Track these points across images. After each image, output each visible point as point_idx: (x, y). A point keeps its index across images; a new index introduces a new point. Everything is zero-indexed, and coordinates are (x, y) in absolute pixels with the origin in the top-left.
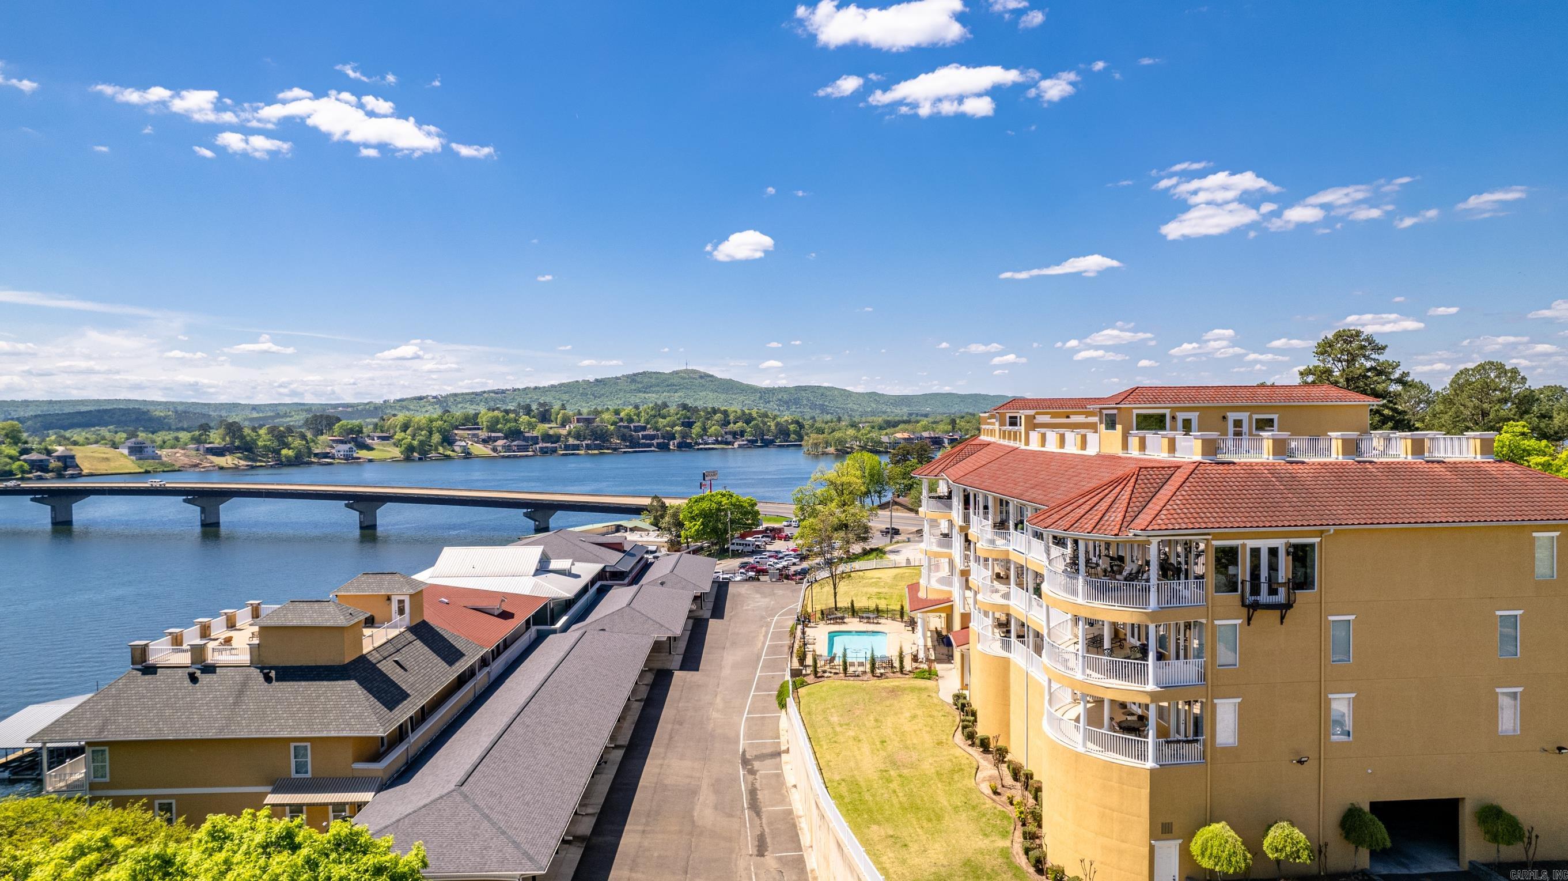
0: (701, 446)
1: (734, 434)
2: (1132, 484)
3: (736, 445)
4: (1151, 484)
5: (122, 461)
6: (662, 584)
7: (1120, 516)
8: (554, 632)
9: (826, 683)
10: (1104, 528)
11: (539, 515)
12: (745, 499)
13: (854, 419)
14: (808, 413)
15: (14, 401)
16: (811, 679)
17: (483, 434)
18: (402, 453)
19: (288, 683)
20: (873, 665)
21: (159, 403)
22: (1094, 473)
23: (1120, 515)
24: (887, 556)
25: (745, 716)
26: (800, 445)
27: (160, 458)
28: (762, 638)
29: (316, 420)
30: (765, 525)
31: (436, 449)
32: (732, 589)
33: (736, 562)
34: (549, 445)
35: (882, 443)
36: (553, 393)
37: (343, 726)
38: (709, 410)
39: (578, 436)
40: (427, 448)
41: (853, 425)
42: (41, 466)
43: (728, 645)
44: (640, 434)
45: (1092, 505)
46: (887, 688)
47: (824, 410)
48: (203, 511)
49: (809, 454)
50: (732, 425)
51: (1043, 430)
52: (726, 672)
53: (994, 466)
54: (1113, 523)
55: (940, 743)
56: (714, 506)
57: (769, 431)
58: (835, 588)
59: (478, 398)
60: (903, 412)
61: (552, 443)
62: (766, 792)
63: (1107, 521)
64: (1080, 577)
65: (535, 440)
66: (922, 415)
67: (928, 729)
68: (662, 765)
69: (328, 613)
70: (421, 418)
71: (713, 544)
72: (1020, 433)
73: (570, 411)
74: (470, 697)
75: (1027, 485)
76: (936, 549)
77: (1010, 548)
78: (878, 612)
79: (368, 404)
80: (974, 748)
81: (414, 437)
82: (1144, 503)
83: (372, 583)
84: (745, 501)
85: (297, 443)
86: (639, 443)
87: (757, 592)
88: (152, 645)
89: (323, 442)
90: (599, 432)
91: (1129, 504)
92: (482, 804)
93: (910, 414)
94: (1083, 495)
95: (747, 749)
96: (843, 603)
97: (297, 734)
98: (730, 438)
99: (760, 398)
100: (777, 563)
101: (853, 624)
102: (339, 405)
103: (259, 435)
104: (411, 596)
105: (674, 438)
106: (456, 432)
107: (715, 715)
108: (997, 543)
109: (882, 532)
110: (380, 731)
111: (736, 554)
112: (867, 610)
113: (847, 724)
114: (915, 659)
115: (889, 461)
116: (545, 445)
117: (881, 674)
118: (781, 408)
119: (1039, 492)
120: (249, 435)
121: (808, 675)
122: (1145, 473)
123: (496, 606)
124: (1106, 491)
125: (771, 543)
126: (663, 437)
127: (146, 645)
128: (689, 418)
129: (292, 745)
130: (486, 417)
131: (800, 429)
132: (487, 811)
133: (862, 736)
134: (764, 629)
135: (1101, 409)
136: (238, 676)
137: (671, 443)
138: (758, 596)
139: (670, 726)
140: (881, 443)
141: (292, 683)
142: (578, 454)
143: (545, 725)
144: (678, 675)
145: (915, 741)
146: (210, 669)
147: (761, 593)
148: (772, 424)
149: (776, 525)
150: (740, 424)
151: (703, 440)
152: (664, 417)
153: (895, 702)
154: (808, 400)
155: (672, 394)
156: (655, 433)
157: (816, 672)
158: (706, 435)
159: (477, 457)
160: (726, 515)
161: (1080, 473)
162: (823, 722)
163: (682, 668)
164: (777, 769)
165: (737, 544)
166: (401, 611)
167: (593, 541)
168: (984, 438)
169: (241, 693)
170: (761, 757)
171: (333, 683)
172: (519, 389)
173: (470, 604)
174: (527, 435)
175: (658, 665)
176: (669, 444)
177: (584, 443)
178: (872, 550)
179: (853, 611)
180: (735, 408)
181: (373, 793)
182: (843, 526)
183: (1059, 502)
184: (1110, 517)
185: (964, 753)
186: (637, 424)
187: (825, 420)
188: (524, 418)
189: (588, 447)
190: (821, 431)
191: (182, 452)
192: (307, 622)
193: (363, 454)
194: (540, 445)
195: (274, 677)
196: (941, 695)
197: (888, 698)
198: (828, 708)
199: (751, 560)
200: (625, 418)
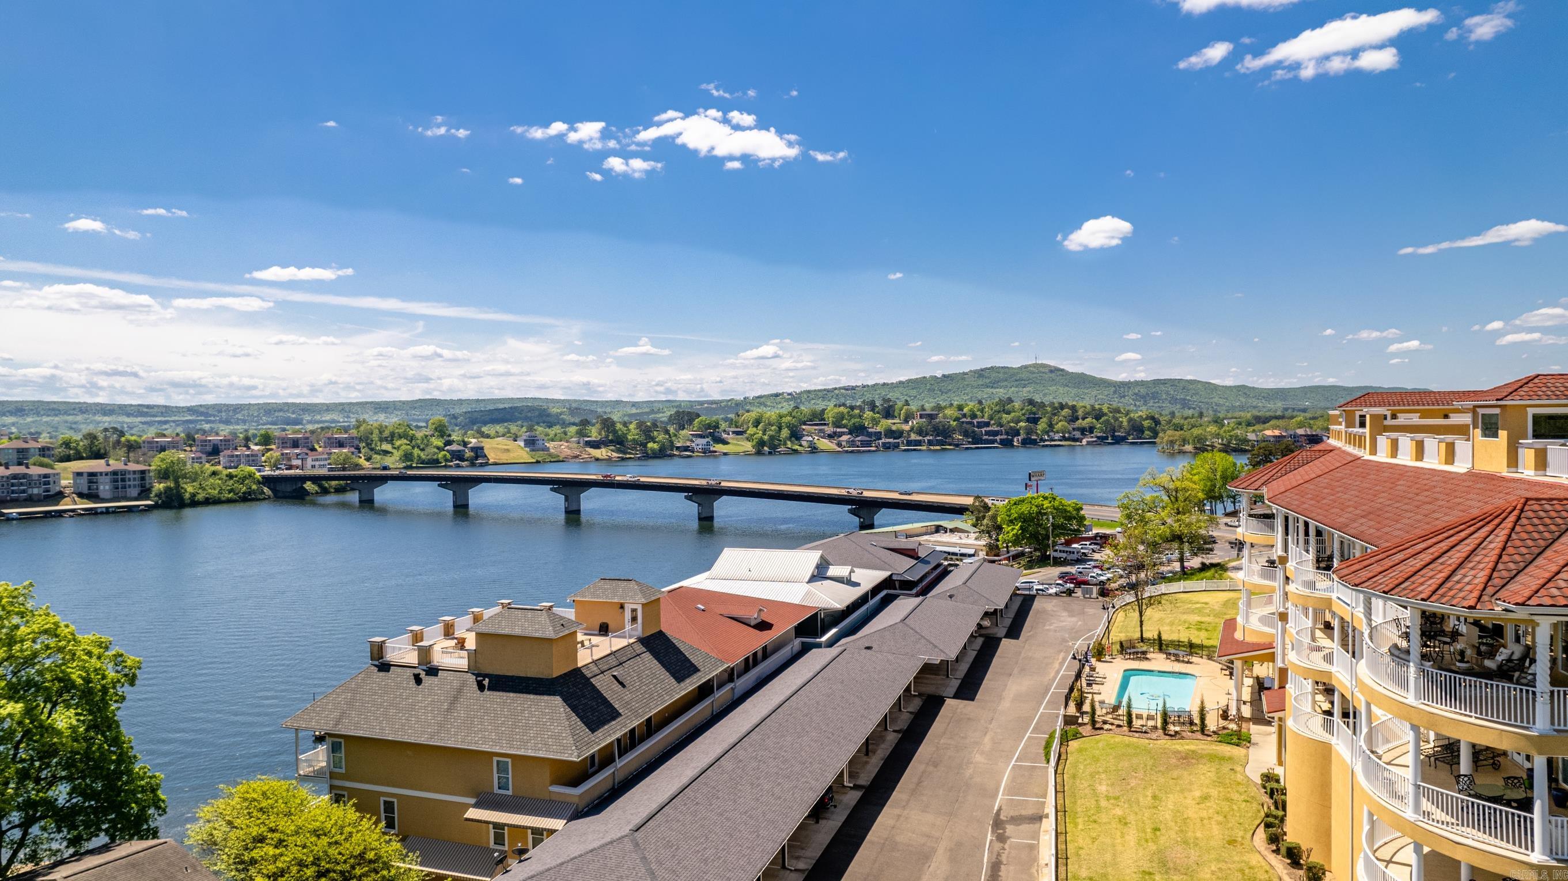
0: (1046, 443)
1: (1083, 431)
2: (1510, 525)
3: (1084, 442)
4: (1546, 525)
5: (520, 452)
6: (951, 597)
7: (1482, 577)
8: (819, 646)
9: (1104, 737)
10: (1451, 593)
11: (864, 512)
12: (1069, 503)
13: (1219, 414)
14: (1168, 408)
15: (452, 400)
16: (1086, 730)
17: (829, 430)
18: (753, 447)
19: (498, 693)
20: (1165, 722)
21: (558, 401)
22: (1458, 500)
23: (1482, 574)
24: (1229, 574)
25: (1013, 762)
26: (1154, 443)
27: (548, 449)
28: (1056, 665)
29: (679, 416)
30: (1095, 531)
31: (785, 444)
32: (1037, 604)
33: (1057, 571)
34: (891, 440)
35: (1248, 441)
36: (901, 389)
37: (540, 745)
38: (1056, 405)
39: (920, 432)
40: (776, 442)
41: (1217, 421)
42: (458, 456)
43: (1016, 671)
44: (983, 430)
45: (1436, 554)
46: (1179, 752)
47: (1185, 404)
48: (566, 500)
49: (1164, 452)
50: (1080, 421)
51: (1394, 435)
52: (1006, 704)
53: (1324, 481)
54: (1468, 587)
55: (1232, 842)
56: (1035, 509)
57: (1120, 427)
58: (1141, 615)
59: (830, 395)
60: (1277, 406)
61: (895, 438)
62: (1012, 868)
63: (1458, 582)
64: (1411, 664)
65: (878, 436)
66: (1299, 410)
67: (1220, 818)
68: (899, 816)
69: (539, 623)
70: (771, 414)
71: (1036, 550)
72: (1365, 437)
73: (913, 407)
74: (707, 714)
75: (1358, 512)
76: (1257, 580)
77: (1334, 596)
78: (1192, 648)
79: (729, 400)
80: (1280, 857)
81: (764, 433)
82: (1529, 557)
83: (608, 589)
84: (1069, 505)
85: (661, 437)
86: (981, 439)
87: (1065, 610)
88: (389, 643)
89: (684, 437)
90: (941, 428)
91: (1500, 556)
92: (651, 857)
93: (1286, 409)
94: (1424, 538)
95: (1004, 807)
96: (1150, 633)
97: (497, 749)
98: (1078, 434)
99: (1115, 392)
100: (1101, 575)
101: (1158, 661)
102: (708, 402)
103: (629, 430)
104: (643, 605)
105: (1018, 434)
106: (804, 427)
107: (978, 758)
108: (1318, 585)
109: (1230, 543)
110: (573, 756)
111: (1057, 562)
112: (1178, 644)
113: (1117, 798)
114: (1225, 716)
115: (1247, 462)
116: (888, 440)
117: (1176, 732)
118: (1138, 403)
119: (1372, 523)
120: (620, 429)
121: (1085, 724)
122: (1536, 507)
123: (754, 616)
124: (1463, 534)
125: (1100, 551)
126: (1007, 434)
127: (383, 642)
128: (1034, 414)
129: (495, 759)
130: (831, 411)
131: (1156, 425)
132: (654, 866)
133: (1131, 818)
134: (1062, 655)
135: (1475, 407)
136: (454, 680)
137: (1015, 439)
138: (1065, 614)
139: (922, 767)
140: (1246, 441)
141: (501, 694)
142: (920, 450)
143: (760, 761)
144: (950, 702)
145: (1199, 834)
146: (433, 671)
147: (1069, 611)
148: (1124, 420)
149: (1108, 531)
150: (1089, 420)
151: (1049, 436)
152: (1008, 413)
153: (1185, 773)
154: (1167, 393)
155: (1021, 389)
156: (999, 428)
157: (1093, 722)
158: (1052, 431)
159: (823, 451)
160: (1048, 519)
161: (1437, 499)
162: (1087, 791)
163: (956, 696)
164: (1033, 838)
165: (1060, 551)
166: (634, 619)
167: (885, 546)
168: (1332, 442)
169: (455, 699)
170: (1017, 820)
171: (539, 697)
172: (868, 386)
173: (726, 613)
174: (870, 430)
175: (930, 690)
176: (1012, 440)
177: (926, 439)
178: (1213, 565)
179: (1161, 645)
180: (1085, 401)
181: (565, 821)
182: (1177, 538)
183: (1398, 540)
184: (1465, 576)
185: (1264, 863)
186: (980, 420)
187: (1185, 415)
188: (868, 414)
189: (930, 443)
190: (1179, 428)
191: (566, 444)
192: (517, 631)
193: (719, 448)
194: (883, 440)
195: (487, 685)
196: (1248, 772)
197: (1176, 767)
198: (1099, 772)
199: (1073, 570)
200: (968, 413)
